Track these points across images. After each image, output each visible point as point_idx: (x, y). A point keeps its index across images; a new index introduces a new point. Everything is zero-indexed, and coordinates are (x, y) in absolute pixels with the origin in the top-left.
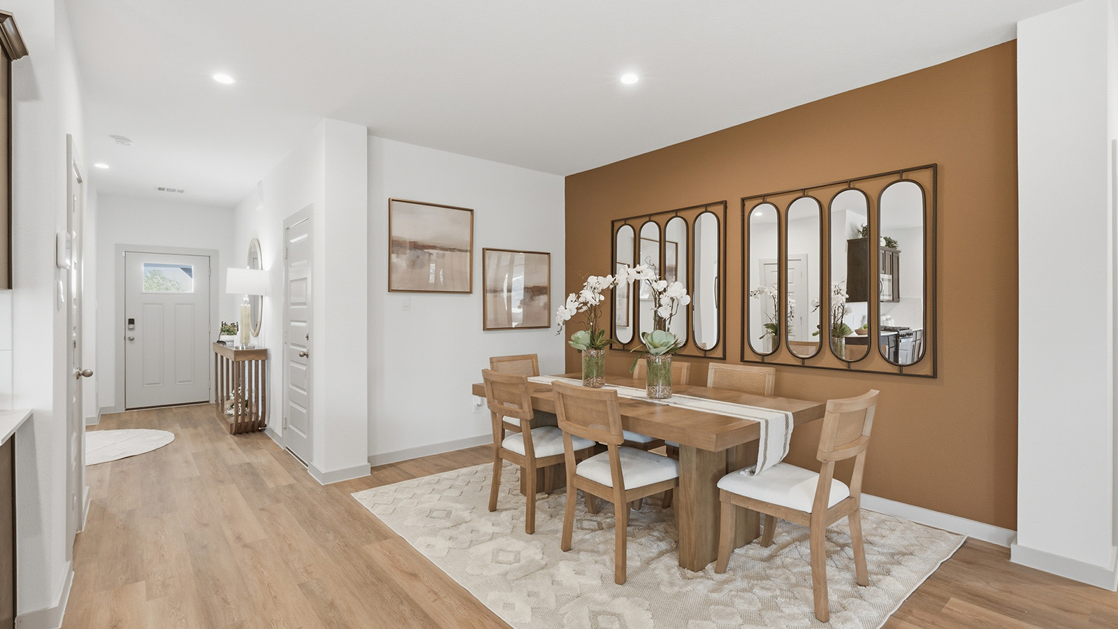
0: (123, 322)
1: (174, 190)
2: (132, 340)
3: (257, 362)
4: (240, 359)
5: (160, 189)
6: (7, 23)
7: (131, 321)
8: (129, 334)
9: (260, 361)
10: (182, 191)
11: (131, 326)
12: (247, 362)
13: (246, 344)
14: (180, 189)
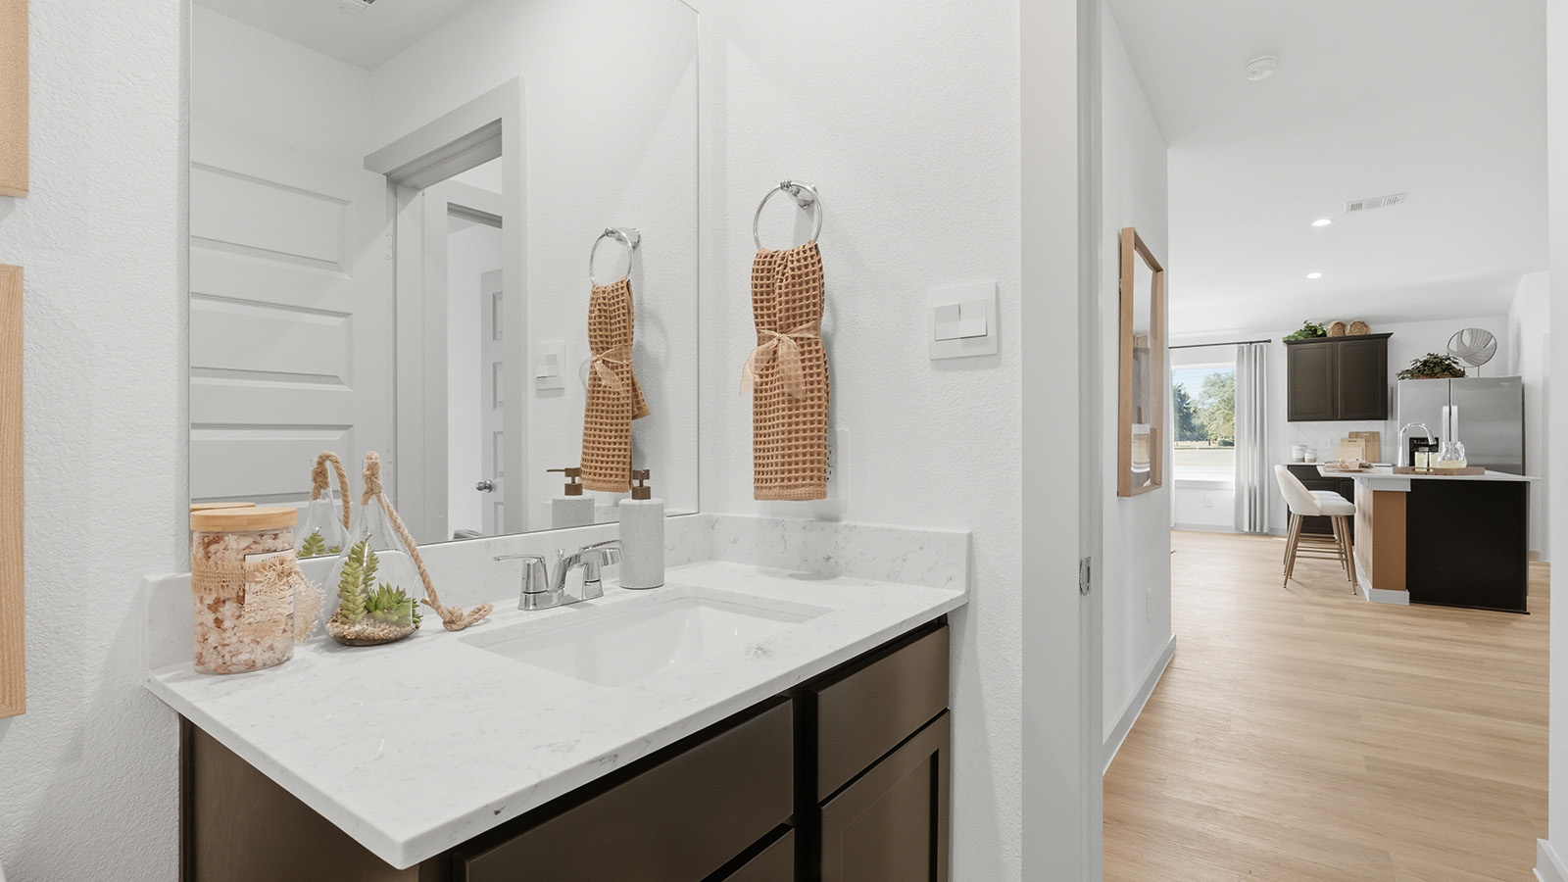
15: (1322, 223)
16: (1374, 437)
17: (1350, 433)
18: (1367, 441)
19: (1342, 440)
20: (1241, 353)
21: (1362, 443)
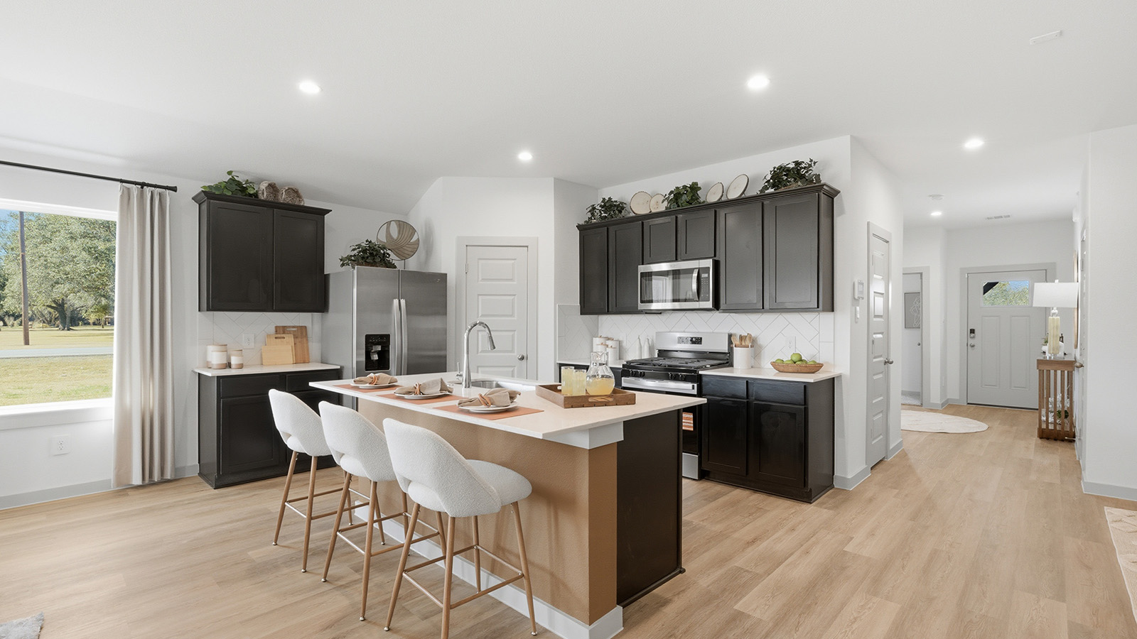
0: (966, 332)
1: (1001, 217)
2: (973, 346)
3: (1062, 372)
4: (1046, 368)
5: (988, 218)
6: (825, 187)
7: (972, 331)
8: (971, 342)
9: (1066, 372)
10: (1009, 216)
11: (972, 335)
12: (1052, 372)
13: (1055, 355)
14: (1006, 215)
15: (974, 144)
16: (301, 333)
17: (276, 327)
18: (295, 337)
19: (269, 336)
20: (126, 197)
21: (289, 339)
